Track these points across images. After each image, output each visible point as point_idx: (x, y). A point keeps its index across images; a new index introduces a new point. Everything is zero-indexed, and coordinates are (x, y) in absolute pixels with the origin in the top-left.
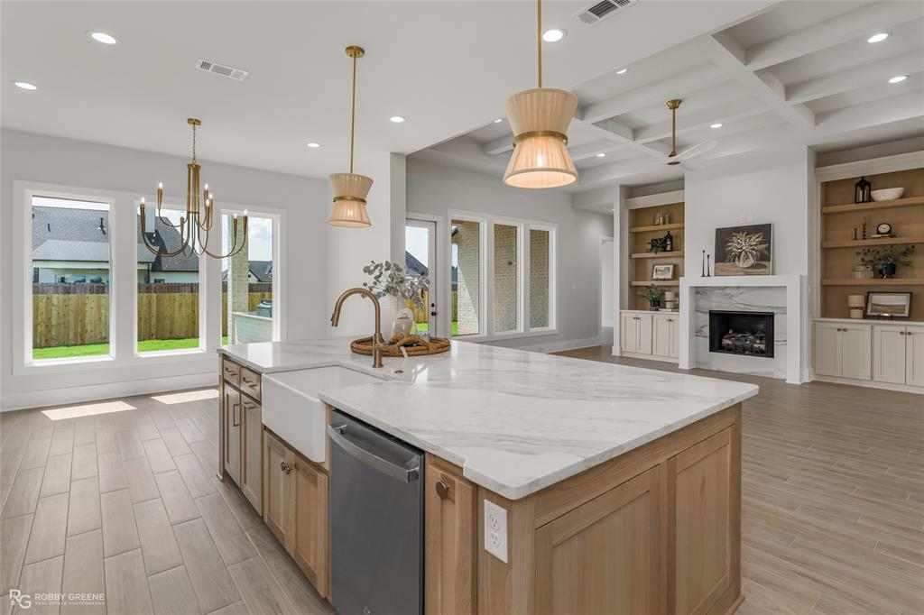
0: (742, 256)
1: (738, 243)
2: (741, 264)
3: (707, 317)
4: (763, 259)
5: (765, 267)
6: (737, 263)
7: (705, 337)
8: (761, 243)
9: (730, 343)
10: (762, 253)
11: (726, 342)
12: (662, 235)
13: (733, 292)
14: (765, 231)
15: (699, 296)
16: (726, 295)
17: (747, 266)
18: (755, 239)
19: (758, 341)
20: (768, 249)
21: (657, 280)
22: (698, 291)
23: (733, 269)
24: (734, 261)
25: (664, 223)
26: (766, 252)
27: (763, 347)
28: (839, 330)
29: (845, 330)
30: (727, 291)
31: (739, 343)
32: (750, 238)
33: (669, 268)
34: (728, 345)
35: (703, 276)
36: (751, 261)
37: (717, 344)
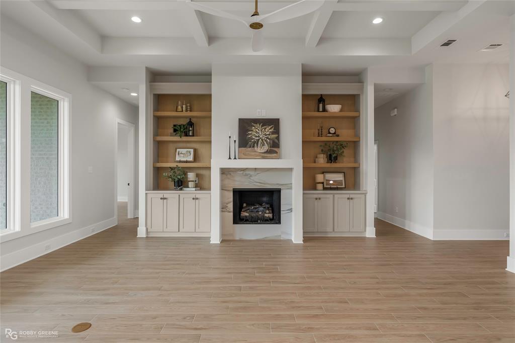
0: (259, 143)
1: (256, 132)
2: (260, 149)
3: (232, 194)
4: (274, 147)
5: (276, 152)
6: (256, 148)
7: (229, 212)
8: (273, 133)
9: (247, 214)
10: (274, 142)
11: (245, 214)
12: (184, 122)
13: (252, 173)
14: (274, 123)
15: (224, 176)
16: (246, 175)
17: (263, 151)
18: (269, 130)
19: (267, 212)
20: (278, 138)
21: (180, 162)
22: (224, 172)
23: (254, 153)
24: (254, 147)
25: (186, 111)
26: (276, 141)
27: (271, 215)
28: (316, 199)
29: (320, 199)
30: (247, 172)
31: (254, 215)
32: (265, 129)
33: (190, 152)
34: (246, 216)
35: (230, 158)
36: (266, 148)
37: (238, 217)
